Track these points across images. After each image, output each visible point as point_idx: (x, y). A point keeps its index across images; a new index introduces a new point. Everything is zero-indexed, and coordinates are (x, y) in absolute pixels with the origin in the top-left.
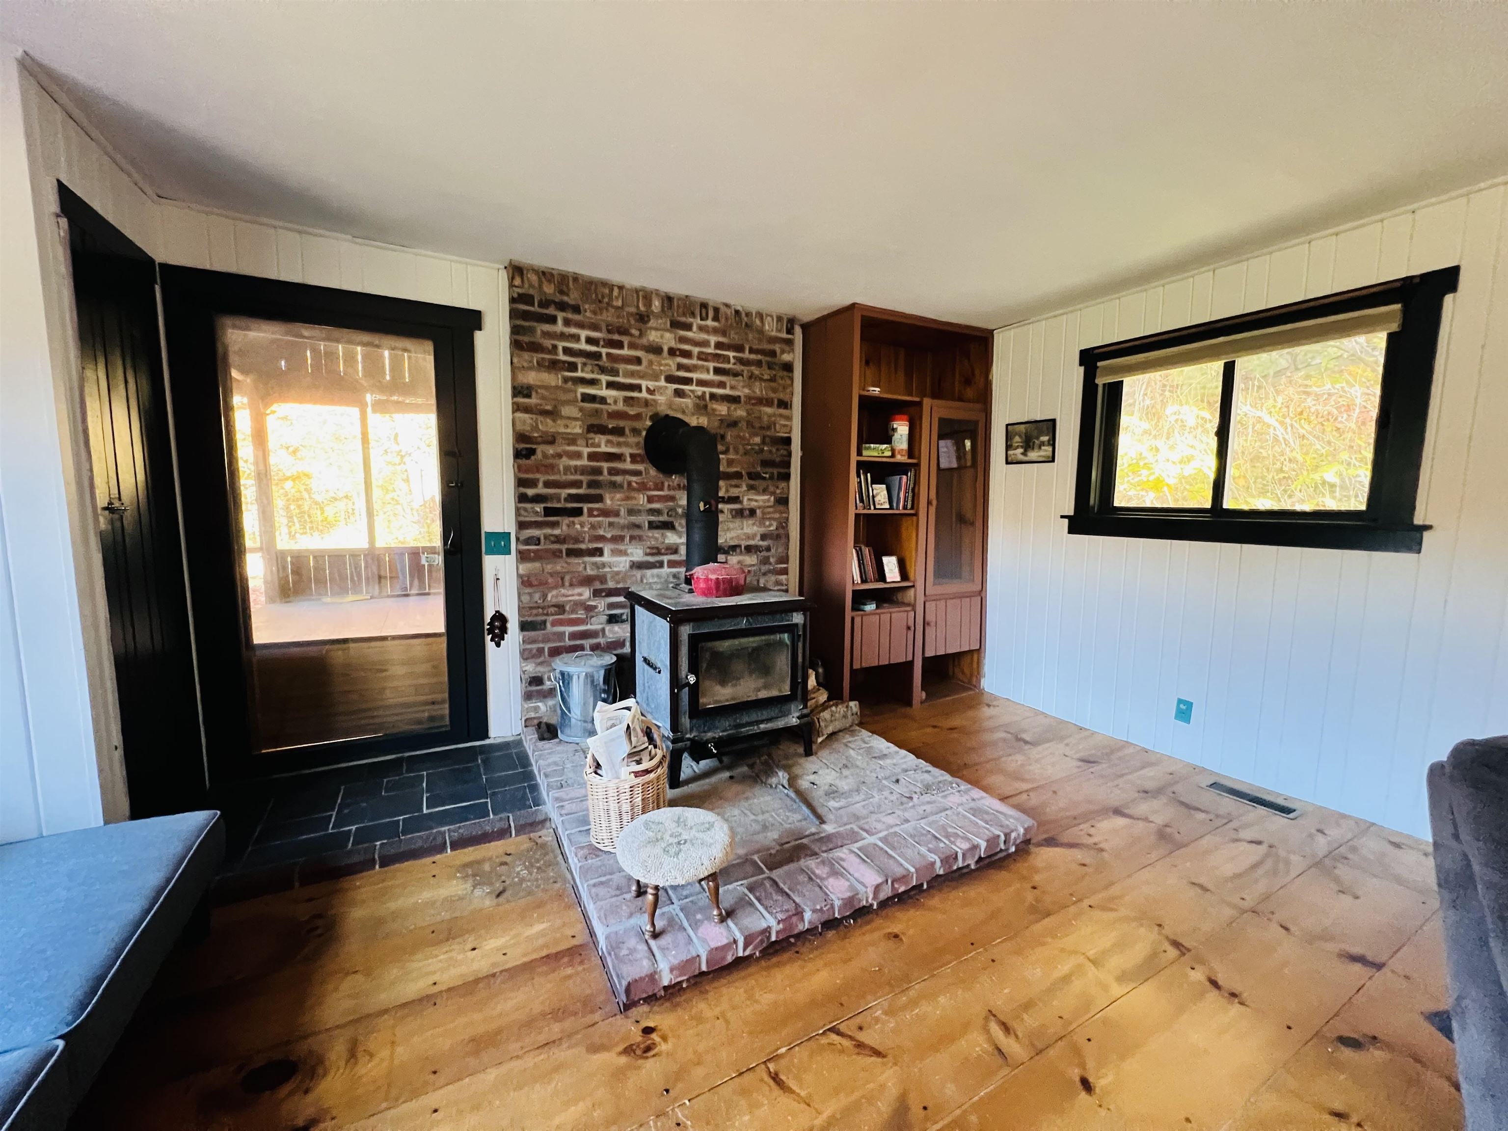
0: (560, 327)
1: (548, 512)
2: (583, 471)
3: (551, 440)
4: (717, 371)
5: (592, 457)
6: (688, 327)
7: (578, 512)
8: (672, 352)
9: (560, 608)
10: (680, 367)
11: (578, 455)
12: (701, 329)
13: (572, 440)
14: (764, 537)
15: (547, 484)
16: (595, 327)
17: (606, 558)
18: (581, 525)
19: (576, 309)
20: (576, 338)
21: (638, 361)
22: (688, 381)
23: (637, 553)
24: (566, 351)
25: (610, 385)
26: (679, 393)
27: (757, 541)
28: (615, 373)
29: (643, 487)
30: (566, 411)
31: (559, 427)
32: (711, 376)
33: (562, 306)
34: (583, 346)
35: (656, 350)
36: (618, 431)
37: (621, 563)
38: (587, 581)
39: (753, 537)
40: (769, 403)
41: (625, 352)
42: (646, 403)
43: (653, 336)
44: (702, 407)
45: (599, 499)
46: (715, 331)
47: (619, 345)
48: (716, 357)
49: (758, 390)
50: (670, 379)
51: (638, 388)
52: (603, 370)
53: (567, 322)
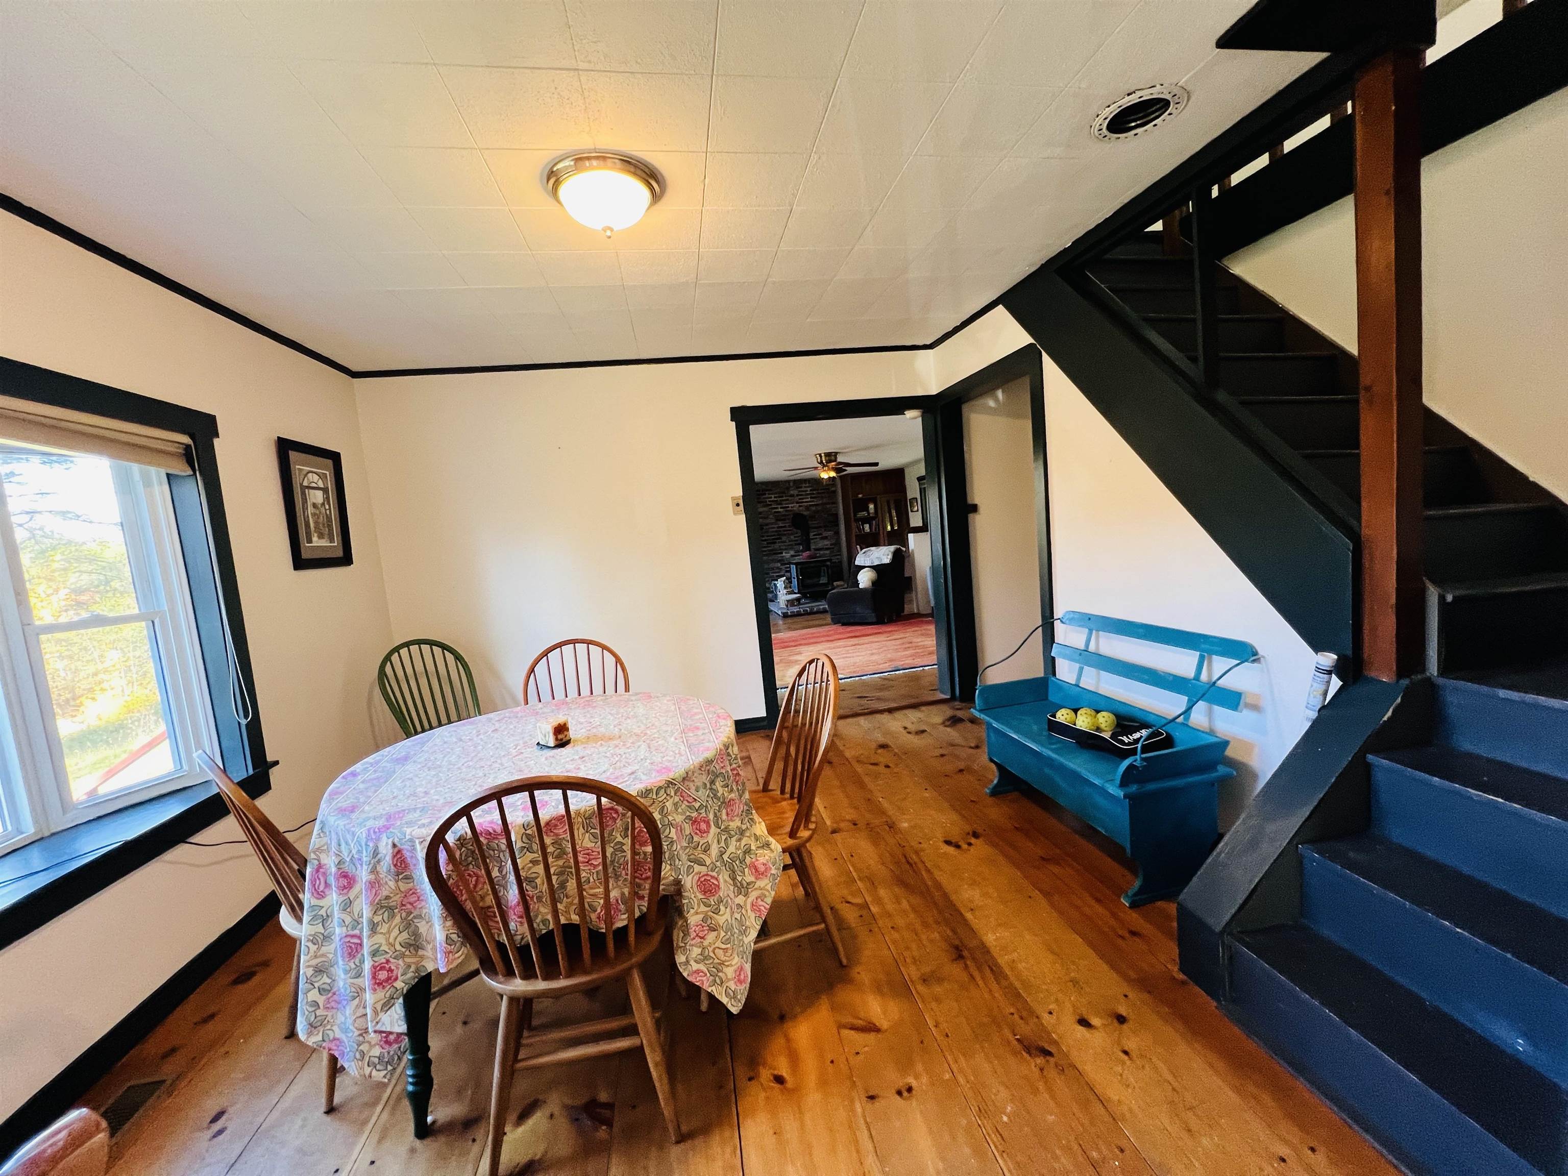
0: (767, 496)
1: (768, 543)
2: (776, 531)
3: (767, 525)
4: (811, 498)
5: (778, 527)
6: (801, 487)
7: (775, 543)
8: (797, 495)
9: (773, 569)
10: (800, 499)
11: (774, 528)
12: (805, 487)
13: (772, 524)
14: (831, 545)
15: (768, 536)
16: (776, 493)
17: (784, 554)
18: (777, 546)
19: (770, 490)
20: (771, 498)
21: (787, 500)
22: (803, 502)
23: (792, 553)
24: (770, 501)
25: (781, 508)
26: (800, 506)
27: (829, 546)
28: (781, 504)
29: (792, 534)
30: (771, 516)
31: (768, 521)
32: (809, 499)
33: (767, 490)
34: (773, 499)
35: (792, 496)
36: (784, 520)
37: (788, 555)
38: (779, 561)
39: (827, 545)
40: (829, 504)
41: (784, 498)
42: (791, 511)
43: (792, 492)
44: (807, 508)
45: (780, 539)
46: (808, 487)
47: (782, 497)
48: (810, 494)
49: (825, 501)
50: (797, 503)
51: (788, 507)
52: (779, 504)
53: (769, 494)
